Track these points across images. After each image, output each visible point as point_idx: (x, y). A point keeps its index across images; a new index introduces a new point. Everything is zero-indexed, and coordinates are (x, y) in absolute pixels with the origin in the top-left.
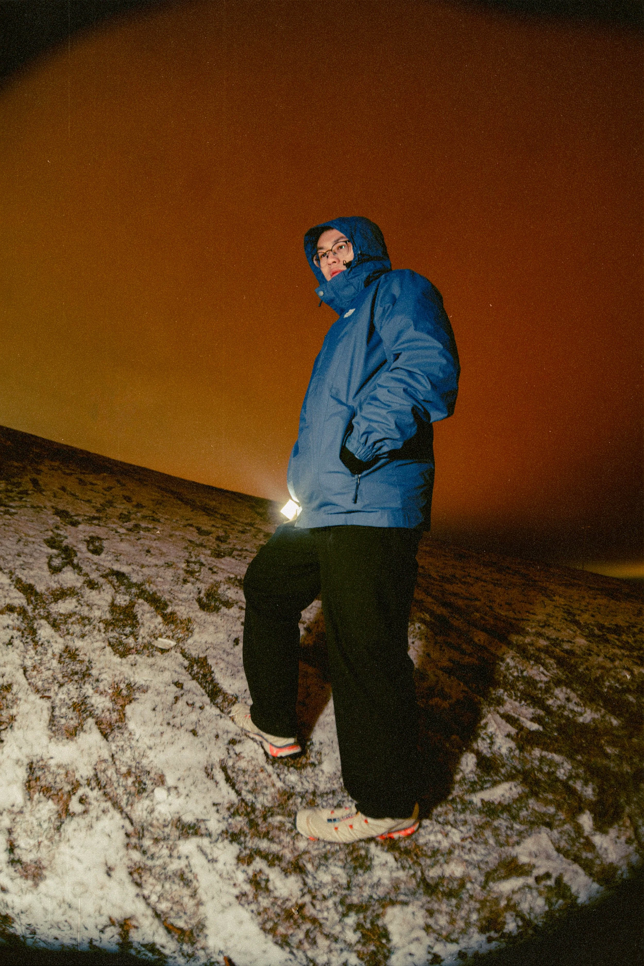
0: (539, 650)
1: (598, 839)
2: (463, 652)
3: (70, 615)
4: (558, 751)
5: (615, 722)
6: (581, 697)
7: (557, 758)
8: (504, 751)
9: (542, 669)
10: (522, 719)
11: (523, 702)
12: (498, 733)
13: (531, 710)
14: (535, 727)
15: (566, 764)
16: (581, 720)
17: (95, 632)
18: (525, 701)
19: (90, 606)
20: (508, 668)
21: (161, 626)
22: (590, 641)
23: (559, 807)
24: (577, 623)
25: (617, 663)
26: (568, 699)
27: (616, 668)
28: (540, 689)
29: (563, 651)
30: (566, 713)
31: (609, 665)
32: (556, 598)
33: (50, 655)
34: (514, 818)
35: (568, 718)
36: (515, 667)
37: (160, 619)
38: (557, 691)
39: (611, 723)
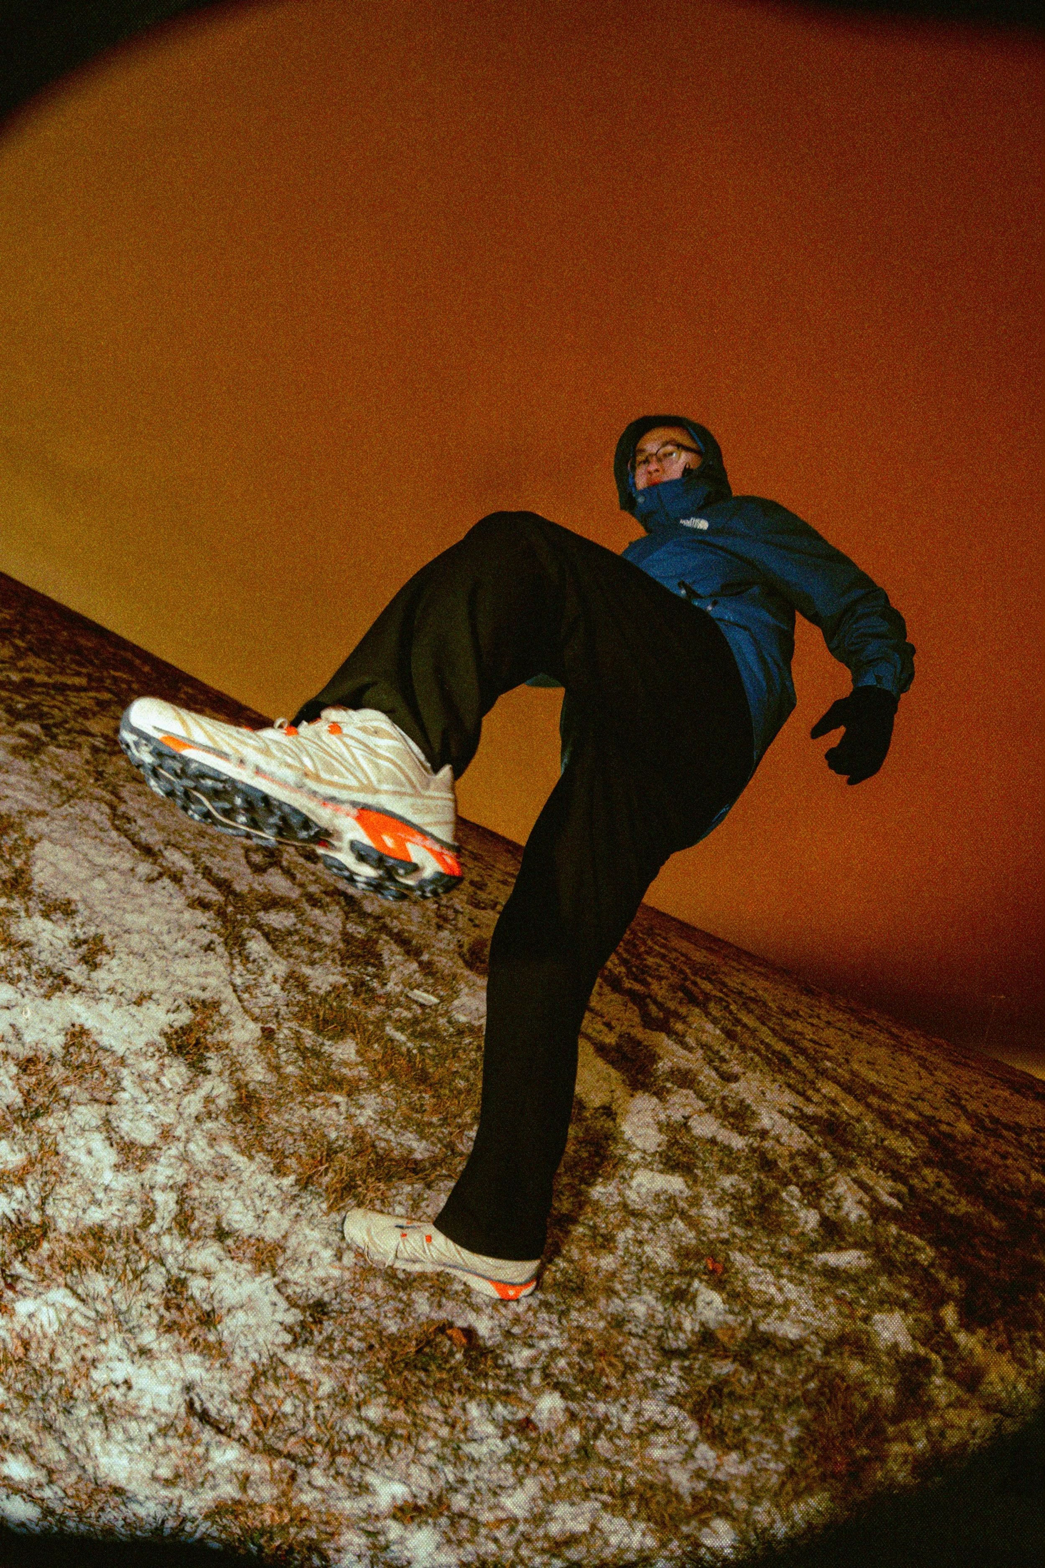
0: (908, 1122)
1: (962, 1338)
2: (808, 1099)
3: (290, 933)
4: (921, 1235)
5: (996, 1224)
6: (956, 1185)
7: (917, 1240)
8: (853, 1217)
9: (909, 1143)
10: (877, 1188)
11: (881, 1173)
12: (848, 1195)
13: (890, 1183)
14: (894, 1202)
15: (928, 1249)
16: (952, 1211)
17: (329, 962)
18: (885, 1172)
19: (317, 928)
20: (865, 1132)
21: (417, 975)
22: (977, 1131)
23: (916, 1294)
24: (963, 1108)
25: (1009, 1162)
26: (939, 1185)
27: (1007, 1167)
28: (905, 1164)
29: (939, 1131)
30: (934, 1198)
31: (996, 1160)
32: (938, 1073)
33: (268, 977)
34: (862, 1290)
35: (934, 1205)
36: (874, 1133)
37: (415, 966)
38: (926, 1171)
39: (990, 1224)
